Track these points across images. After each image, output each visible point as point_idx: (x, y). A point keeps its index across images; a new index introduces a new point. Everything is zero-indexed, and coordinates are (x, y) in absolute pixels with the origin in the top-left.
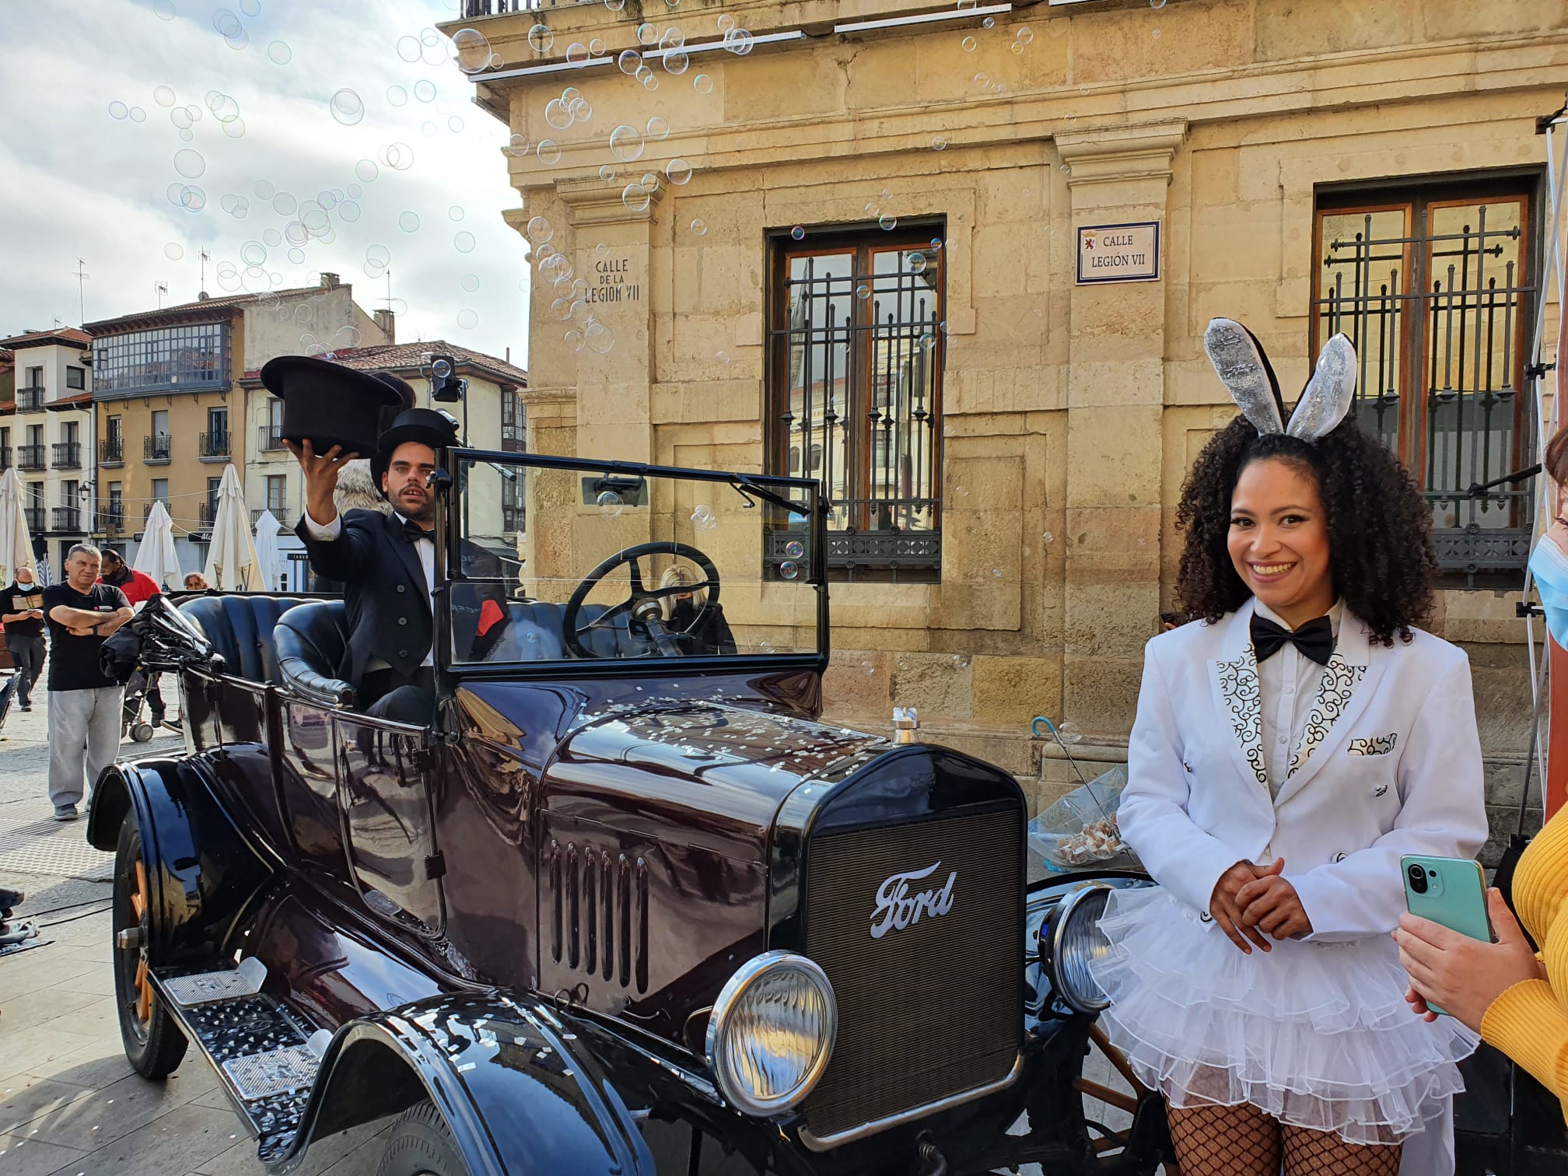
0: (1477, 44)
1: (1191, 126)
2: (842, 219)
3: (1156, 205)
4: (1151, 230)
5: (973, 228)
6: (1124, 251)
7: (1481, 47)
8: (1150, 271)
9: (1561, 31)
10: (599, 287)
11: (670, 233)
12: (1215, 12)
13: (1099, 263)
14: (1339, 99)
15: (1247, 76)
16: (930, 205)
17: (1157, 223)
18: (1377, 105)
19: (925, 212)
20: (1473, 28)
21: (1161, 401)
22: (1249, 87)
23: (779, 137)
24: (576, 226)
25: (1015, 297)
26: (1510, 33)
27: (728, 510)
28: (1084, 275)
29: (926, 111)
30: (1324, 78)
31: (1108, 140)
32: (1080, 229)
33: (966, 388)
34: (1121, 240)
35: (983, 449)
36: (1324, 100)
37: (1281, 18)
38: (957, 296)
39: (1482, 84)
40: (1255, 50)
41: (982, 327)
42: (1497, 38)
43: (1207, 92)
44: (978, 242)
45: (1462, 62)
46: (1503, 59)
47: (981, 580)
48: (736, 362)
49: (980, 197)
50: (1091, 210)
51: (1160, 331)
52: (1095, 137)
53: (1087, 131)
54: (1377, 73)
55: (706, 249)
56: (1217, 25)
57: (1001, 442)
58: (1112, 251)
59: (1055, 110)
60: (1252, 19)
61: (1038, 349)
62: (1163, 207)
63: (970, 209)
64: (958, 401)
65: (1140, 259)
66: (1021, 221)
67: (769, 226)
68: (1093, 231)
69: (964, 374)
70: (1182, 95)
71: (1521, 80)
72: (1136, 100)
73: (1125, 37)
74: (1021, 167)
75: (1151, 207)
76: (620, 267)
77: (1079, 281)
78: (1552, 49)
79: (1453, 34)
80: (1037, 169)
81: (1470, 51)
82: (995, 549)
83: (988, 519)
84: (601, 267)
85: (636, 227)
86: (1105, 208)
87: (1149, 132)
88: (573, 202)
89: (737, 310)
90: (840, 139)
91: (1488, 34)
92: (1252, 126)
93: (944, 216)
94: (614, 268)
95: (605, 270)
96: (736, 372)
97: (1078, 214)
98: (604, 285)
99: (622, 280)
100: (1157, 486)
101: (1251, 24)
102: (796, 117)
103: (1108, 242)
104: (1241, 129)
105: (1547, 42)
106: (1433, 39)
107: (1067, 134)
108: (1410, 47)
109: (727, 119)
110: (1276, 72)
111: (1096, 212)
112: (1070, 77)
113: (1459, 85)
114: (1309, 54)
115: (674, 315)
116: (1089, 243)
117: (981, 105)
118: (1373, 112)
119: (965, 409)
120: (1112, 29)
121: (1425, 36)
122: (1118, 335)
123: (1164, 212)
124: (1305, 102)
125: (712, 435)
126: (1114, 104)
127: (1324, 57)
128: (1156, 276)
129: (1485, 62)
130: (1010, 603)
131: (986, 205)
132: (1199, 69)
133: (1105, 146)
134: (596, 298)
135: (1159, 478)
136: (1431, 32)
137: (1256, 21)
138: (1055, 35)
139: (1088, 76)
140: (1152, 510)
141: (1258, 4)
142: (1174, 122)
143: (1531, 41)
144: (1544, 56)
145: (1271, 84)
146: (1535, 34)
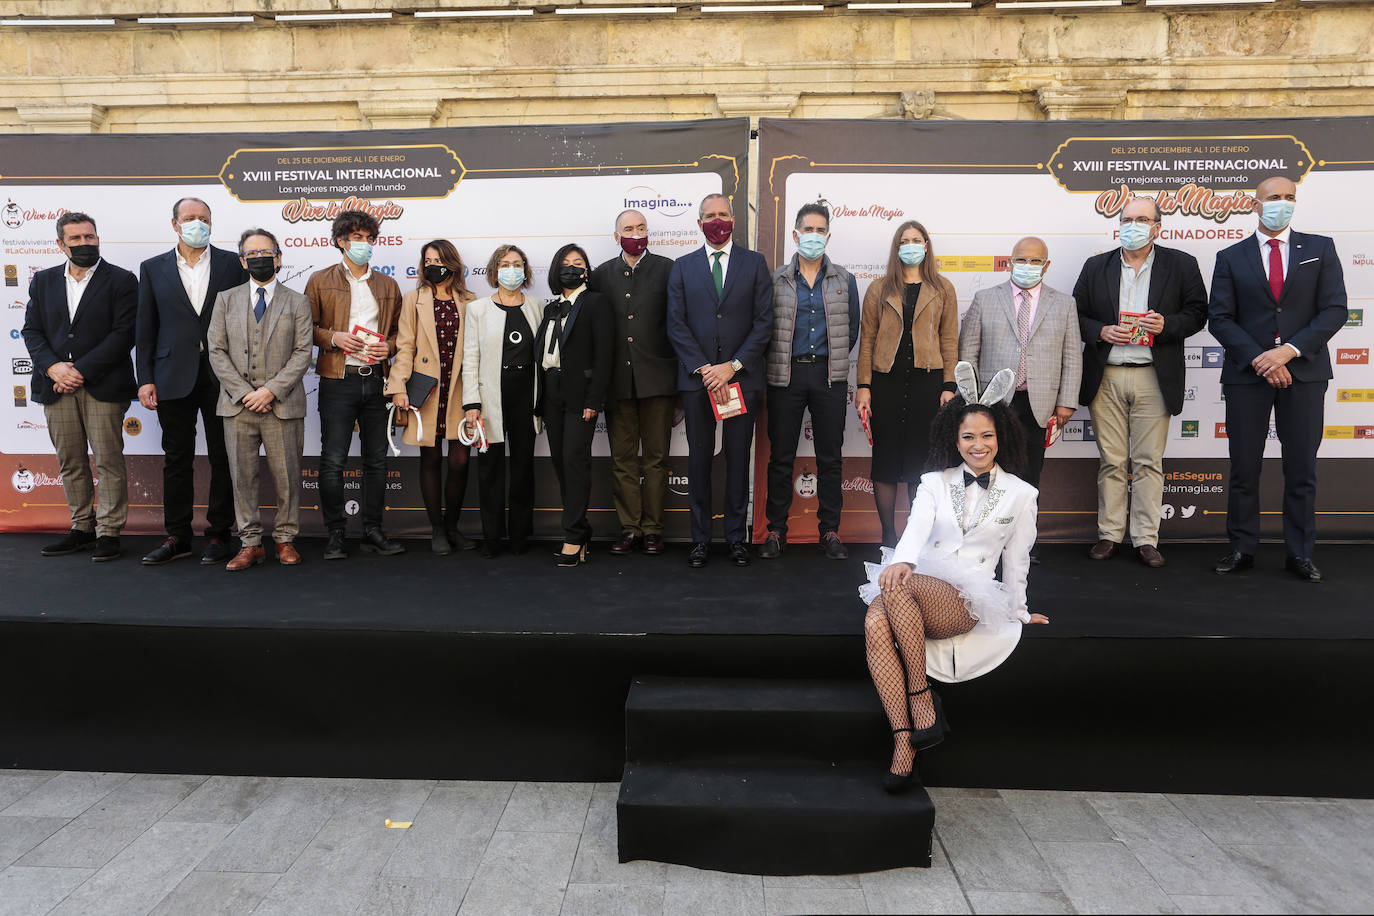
0: (247, 75)
1: (106, 109)
7: (251, 78)
9: (289, 73)
12: (111, 40)
14: (181, 102)
15: (129, 82)
18: (207, 106)
20: (247, 67)
22: (132, 88)
26: (266, 72)
30: (173, 88)
31: (49, 113)
36: (174, 101)
37: (148, 49)
39: (255, 99)
40: (135, 66)
42: (256, 74)
43: (109, 89)
45: (241, 86)
46: (264, 86)
52: (41, 111)
53: (34, 106)
54: (199, 87)
56: (113, 49)
59: (21, 91)
60: (132, 48)
70: (95, 89)
71: (273, 99)
72: (69, 90)
73: (61, 49)
78: (287, 83)
79: (237, 69)
81: (246, 80)
91: (255, 71)
92: (141, 112)
101: (132, 51)
104: (137, 113)
105: (283, 78)
106: (227, 71)
107: (24, 108)
108: (213, 75)
110: (146, 81)
112: (30, 72)
113: (241, 99)
114: (164, 73)
118: (205, 110)
120: (53, 44)
121: (222, 69)
124: (163, 101)
126: (55, 91)
127: (169, 75)
129: (253, 87)
132: (105, 74)
133: (48, 117)
136: (226, 67)
137: (135, 49)
138: (20, 43)
139: (40, 72)
141: (135, 39)
142: (85, 105)
143: (273, 76)
144: (283, 85)
145: (143, 88)
146: (277, 73)
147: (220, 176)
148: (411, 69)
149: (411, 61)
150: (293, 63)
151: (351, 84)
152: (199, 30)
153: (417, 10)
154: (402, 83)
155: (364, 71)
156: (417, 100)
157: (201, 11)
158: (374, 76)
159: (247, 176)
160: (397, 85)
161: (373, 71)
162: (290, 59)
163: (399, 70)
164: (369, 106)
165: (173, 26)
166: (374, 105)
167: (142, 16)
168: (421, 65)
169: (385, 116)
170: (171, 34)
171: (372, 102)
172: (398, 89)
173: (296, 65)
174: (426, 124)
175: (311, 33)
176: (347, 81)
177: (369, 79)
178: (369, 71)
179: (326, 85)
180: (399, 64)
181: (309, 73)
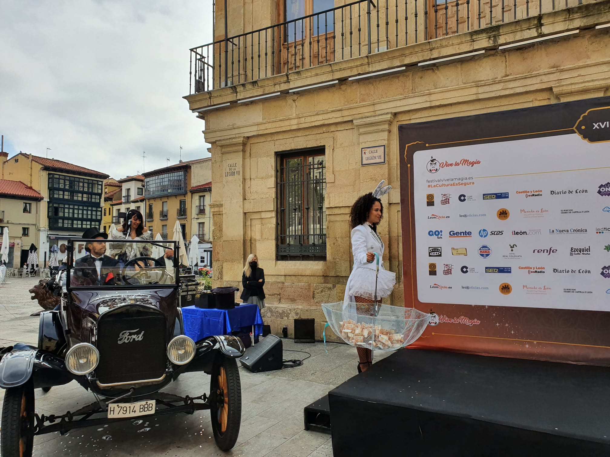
0: (477, 84)
1: (395, 114)
2: (296, 148)
3: (384, 140)
4: (383, 148)
5: (333, 149)
6: (375, 155)
7: (479, 85)
8: (383, 161)
9: (504, 78)
10: (229, 171)
11: (249, 154)
12: (400, 78)
13: (368, 159)
14: (438, 103)
15: (410, 98)
16: (321, 143)
17: (384, 145)
18: (451, 105)
19: (319, 145)
20: (476, 79)
21: (387, 202)
22: (411, 101)
23: (277, 124)
24: (223, 154)
25: (346, 170)
26: (489, 80)
27: (265, 238)
28: (364, 163)
29: (317, 114)
30: (433, 97)
31: (368, 120)
32: (362, 148)
33: (331, 199)
34: (374, 151)
35: (338, 218)
36: (433, 104)
37: (420, 79)
38: (328, 171)
39: (481, 96)
40: (412, 89)
41: (336, 180)
42: (483, 82)
43: (398, 103)
44: (334, 154)
45: (474, 90)
46: (487, 89)
47: (338, 260)
48: (267, 193)
49: (335, 139)
50: (365, 142)
51: (387, 180)
52: (365, 120)
53: (362, 118)
54: (448, 95)
55: (259, 159)
56: (401, 82)
57: (343, 216)
58: (372, 155)
59: (354, 112)
60: (411, 80)
61: (352, 186)
62: (387, 140)
63: (332, 143)
64: (329, 203)
65: (380, 157)
66: (347, 146)
67: (276, 151)
68: (366, 149)
69: (331, 195)
70: (391, 105)
71: (493, 95)
72: (378, 107)
73: (374, 87)
74: (347, 130)
75: (383, 140)
76: (235, 166)
77: (362, 165)
78: (502, 84)
79: (471, 82)
80: (351, 130)
81: (476, 86)
82: (342, 250)
83: (339, 240)
84: (229, 166)
85: (239, 153)
86: (370, 141)
87: (380, 117)
88: (222, 146)
89: (267, 177)
90: (294, 124)
91: (482, 81)
92: (414, 112)
93: (324, 146)
94: (233, 166)
95: (231, 167)
96: (267, 196)
97: (362, 144)
98: (230, 171)
99: (235, 169)
100: (387, 229)
101: (411, 82)
102: (281, 118)
103: (370, 152)
104: (411, 114)
105: (500, 82)
106: (465, 84)
107: (356, 119)
108: (457, 86)
109: (263, 120)
110: (418, 96)
111: (367, 143)
112: (358, 101)
113: (474, 97)
114: (428, 90)
115: (251, 179)
116: (365, 153)
117: (332, 111)
118: (450, 107)
119: (331, 206)
120: (370, 85)
121: (463, 82)
122: (374, 181)
123: (387, 142)
124: (428, 105)
125: (261, 215)
126: (371, 109)
127: (432, 91)
128: (385, 162)
129: (481, 90)
130: (347, 267)
131: (337, 142)
132: (396, 96)
133: (368, 122)
134: (228, 175)
135: (388, 227)
136: (464, 81)
138: (354, 88)
139: (364, 100)
140: (386, 237)
141: (413, 75)
142: (387, 114)
143: (495, 82)
144: (500, 86)
145: (417, 100)
146: (496, 80)
147: (574, 128)
148: (589, 62)
149: (588, 57)
150: (506, 72)
151: (545, 78)
152: (448, 64)
153: (597, 24)
154: (582, 72)
155: (555, 69)
156: (596, 80)
157: (454, 52)
158: (562, 71)
159: (596, 126)
160: (578, 73)
161: (562, 68)
162: (504, 71)
163: (581, 64)
164: (561, 89)
165: (434, 65)
166: (564, 88)
167: (420, 62)
168: (595, 58)
169: (571, 93)
170: (432, 69)
171: (563, 85)
172: (579, 76)
173: (508, 73)
174: (601, 95)
175: (518, 53)
176: (543, 77)
177: (559, 73)
178: (558, 68)
179: (529, 81)
180: (579, 61)
181: (517, 76)
